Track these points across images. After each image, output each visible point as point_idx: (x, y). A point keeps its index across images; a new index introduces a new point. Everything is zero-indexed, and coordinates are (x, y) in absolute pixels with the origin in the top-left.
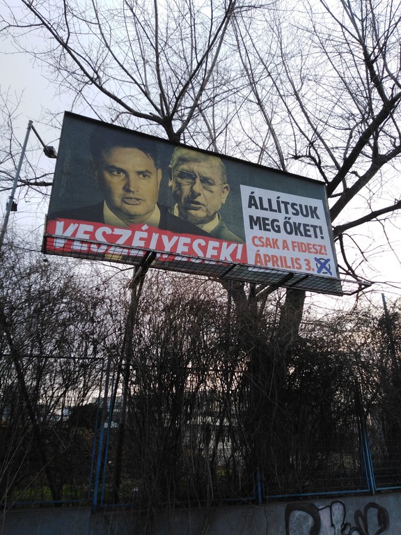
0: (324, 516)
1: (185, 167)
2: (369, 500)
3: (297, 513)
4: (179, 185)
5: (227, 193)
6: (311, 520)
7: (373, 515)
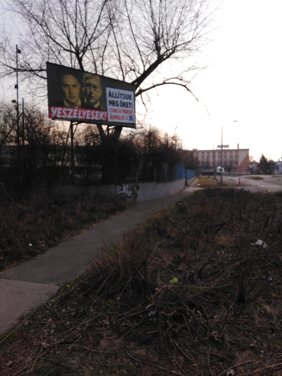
0: (124, 187)
1: (87, 81)
2: (135, 184)
3: (118, 186)
4: (86, 89)
5: (102, 91)
6: (121, 188)
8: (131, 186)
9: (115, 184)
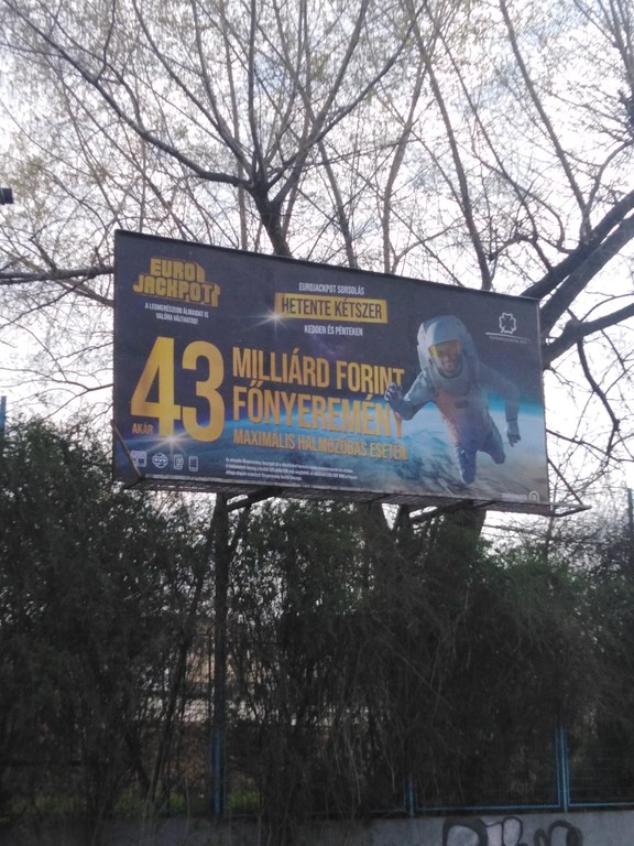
0: (493, 834)
2: (557, 817)
3: (459, 829)
7: (561, 834)
8: (530, 831)
9: (439, 814)
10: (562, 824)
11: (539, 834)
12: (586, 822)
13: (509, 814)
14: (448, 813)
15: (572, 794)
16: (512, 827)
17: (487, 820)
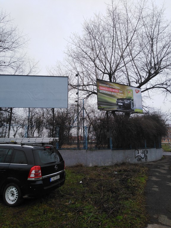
0: (139, 151)
2: (145, 149)
3: (136, 151)
7: (146, 151)
8: (143, 151)
9: (134, 149)
10: (146, 150)
11: (144, 151)
12: (148, 150)
13: (141, 149)
14: (135, 149)
15: (147, 147)
16: (141, 150)
17: (139, 149)
